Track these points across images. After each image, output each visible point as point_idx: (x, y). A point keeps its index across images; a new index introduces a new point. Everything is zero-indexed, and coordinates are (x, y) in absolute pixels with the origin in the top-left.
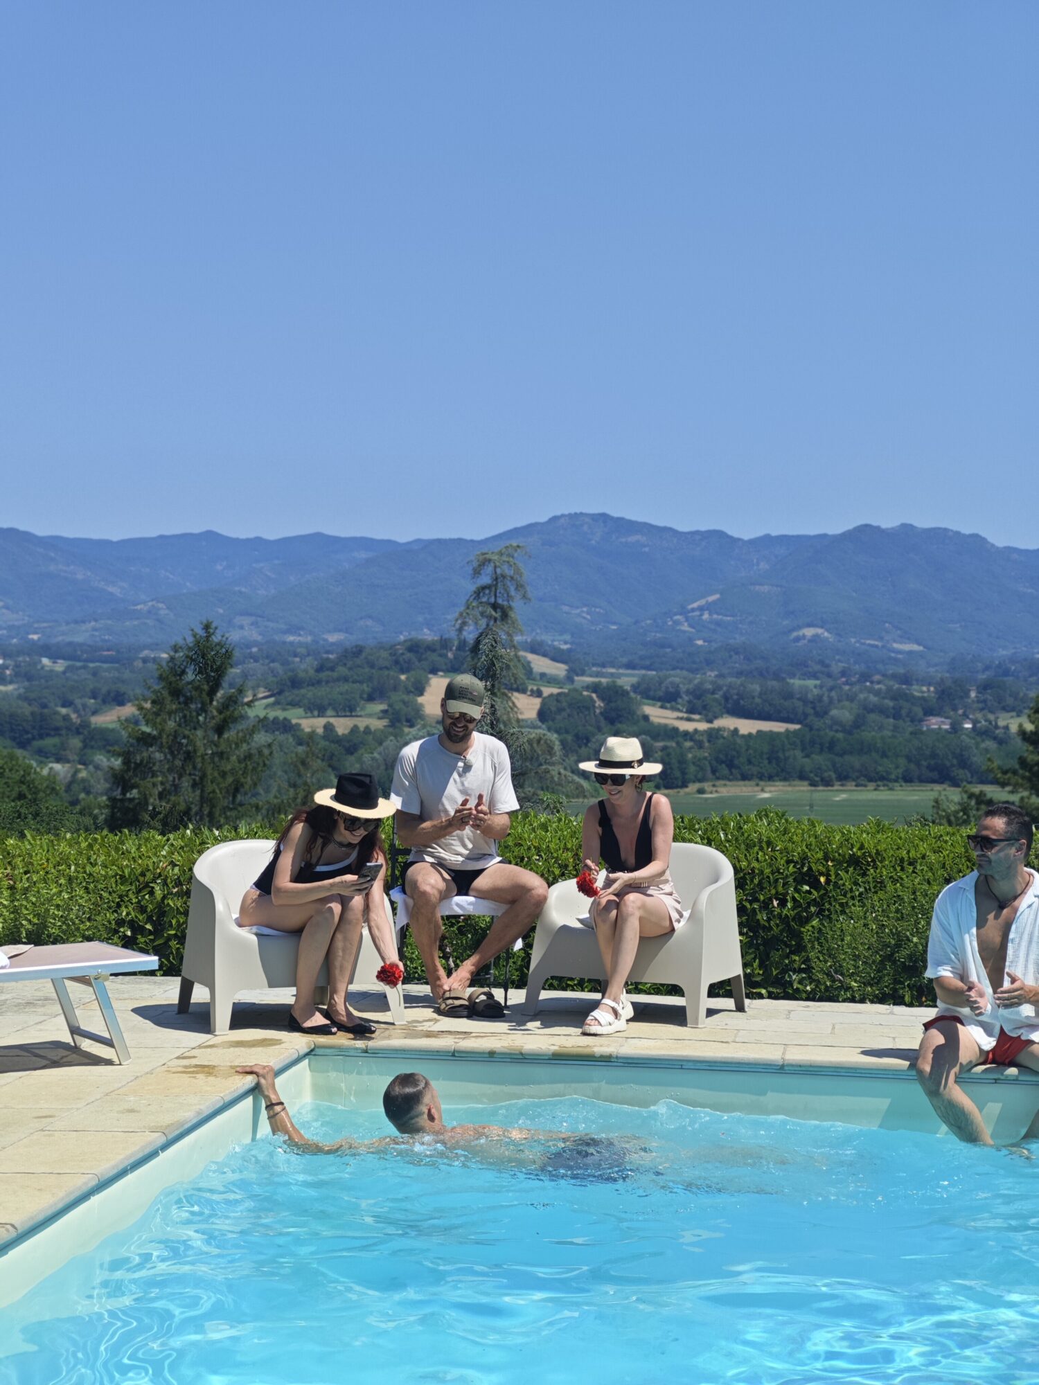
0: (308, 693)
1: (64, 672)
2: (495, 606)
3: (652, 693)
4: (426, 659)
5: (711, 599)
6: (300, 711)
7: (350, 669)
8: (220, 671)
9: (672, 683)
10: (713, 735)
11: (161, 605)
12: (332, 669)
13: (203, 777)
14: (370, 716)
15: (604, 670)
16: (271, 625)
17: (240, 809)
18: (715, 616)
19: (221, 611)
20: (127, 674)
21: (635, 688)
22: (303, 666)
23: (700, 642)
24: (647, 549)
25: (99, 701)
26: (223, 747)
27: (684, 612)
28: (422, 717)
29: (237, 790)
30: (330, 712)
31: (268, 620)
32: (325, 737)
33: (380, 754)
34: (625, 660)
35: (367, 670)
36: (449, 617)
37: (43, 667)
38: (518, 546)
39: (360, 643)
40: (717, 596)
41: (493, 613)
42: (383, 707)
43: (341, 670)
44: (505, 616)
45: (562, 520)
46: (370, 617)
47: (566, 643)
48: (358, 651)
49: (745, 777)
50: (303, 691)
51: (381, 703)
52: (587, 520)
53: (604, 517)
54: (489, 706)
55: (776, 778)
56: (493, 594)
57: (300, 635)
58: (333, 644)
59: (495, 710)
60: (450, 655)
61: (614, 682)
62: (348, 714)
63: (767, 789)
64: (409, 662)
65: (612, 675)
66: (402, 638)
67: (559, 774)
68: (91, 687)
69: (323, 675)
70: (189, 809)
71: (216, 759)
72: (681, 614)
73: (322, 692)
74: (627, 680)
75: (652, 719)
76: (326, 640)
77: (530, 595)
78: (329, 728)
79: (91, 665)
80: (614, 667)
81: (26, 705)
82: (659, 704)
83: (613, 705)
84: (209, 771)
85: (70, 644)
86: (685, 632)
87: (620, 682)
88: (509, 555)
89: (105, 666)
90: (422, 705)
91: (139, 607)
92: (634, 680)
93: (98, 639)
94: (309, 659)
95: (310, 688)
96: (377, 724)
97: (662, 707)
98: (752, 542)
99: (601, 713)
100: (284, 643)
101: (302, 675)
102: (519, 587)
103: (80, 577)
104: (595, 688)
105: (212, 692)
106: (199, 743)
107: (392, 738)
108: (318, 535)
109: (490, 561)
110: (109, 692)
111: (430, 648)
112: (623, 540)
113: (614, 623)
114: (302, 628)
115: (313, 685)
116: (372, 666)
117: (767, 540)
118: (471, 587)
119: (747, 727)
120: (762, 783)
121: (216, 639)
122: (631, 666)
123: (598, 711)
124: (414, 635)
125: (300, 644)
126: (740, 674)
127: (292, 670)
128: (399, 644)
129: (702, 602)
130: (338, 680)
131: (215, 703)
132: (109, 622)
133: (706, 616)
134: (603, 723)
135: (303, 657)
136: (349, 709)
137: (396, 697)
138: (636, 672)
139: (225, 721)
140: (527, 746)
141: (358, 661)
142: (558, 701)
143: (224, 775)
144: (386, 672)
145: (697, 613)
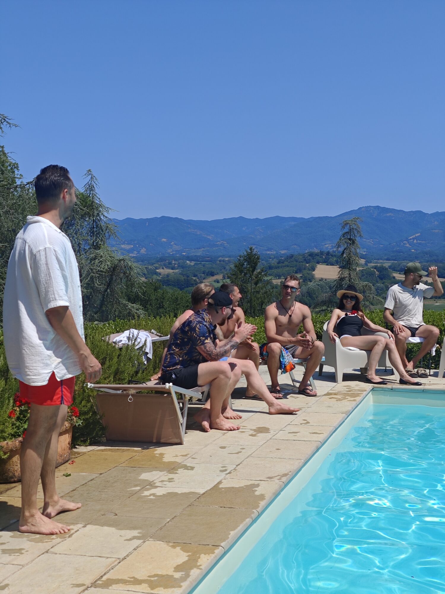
0: (275, 271)
1: (194, 265)
2: (350, 239)
3: (396, 269)
4: (315, 259)
5: (417, 235)
6: (272, 277)
7: (289, 262)
8: (256, 264)
11: (225, 242)
12: (283, 263)
15: (378, 261)
16: (262, 248)
18: (418, 241)
19: (245, 244)
20: (214, 266)
21: (390, 267)
22: (273, 262)
23: (413, 251)
24: (394, 218)
25: (205, 275)
26: (257, 289)
27: (407, 240)
28: (314, 279)
31: (261, 246)
34: (386, 257)
35: (295, 263)
36: (323, 244)
37: (187, 264)
39: (293, 254)
40: (419, 234)
41: (350, 242)
42: (301, 275)
43: (286, 263)
44: (354, 242)
45: (363, 209)
46: (296, 245)
47: (364, 252)
48: (292, 256)
50: (273, 270)
52: (372, 208)
53: (378, 207)
56: (349, 235)
57: (272, 251)
58: (283, 254)
60: (324, 257)
61: (382, 265)
63: (438, 302)
64: (309, 260)
65: (381, 263)
66: (307, 251)
68: (203, 270)
69: (280, 265)
71: (255, 294)
72: (406, 241)
73: (280, 271)
74: (387, 264)
75: (396, 278)
76: (280, 253)
79: (203, 263)
80: (382, 260)
81: (182, 276)
82: (399, 272)
83: (382, 273)
85: (196, 256)
86: (408, 247)
87: (384, 265)
88: (355, 221)
89: (207, 263)
90: (314, 274)
91: (218, 243)
92: (390, 264)
93: (204, 254)
94: (275, 260)
97: (399, 274)
98: (431, 214)
99: (378, 276)
100: (266, 254)
101: (273, 265)
102: (358, 232)
103: (198, 233)
104: (375, 268)
105: (253, 271)
109: (348, 223)
110: (209, 272)
111: (317, 255)
112: (385, 215)
113: (382, 245)
114: (272, 249)
115: (276, 268)
116: (297, 262)
117: (437, 214)
121: (254, 253)
122: (388, 259)
124: (311, 250)
125: (272, 254)
126: (427, 261)
127: (269, 263)
128: (306, 253)
129: (414, 236)
130: (285, 266)
131: (254, 275)
132: (208, 248)
133: (415, 241)
134: (378, 279)
135: (273, 259)
137: (305, 272)
138: (390, 261)
139: (258, 281)
141: (292, 260)
142: (362, 272)
144: (302, 263)
145: (412, 240)
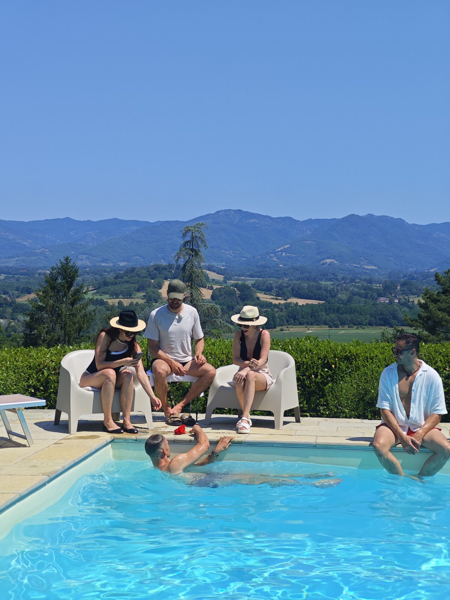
0: (111, 288)
1: (4, 279)
2: (192, 250)
3: (260, 288)
4: (163, 273)
5: (286, 247)
6: (108, 296)
7: (130, 277)
8: (73, 279)
9: (269, 283)
10: (287, 306)
11: (46, 250)
12: (122, 278)
13: (66, 324)
14: (138, 298)
15: (240, 278)
16: (95, 258)
17: (81, 338)
18: (288, 254)
19: (73, 252)
20: (32, 280)
21: (253, 285)
22: (109, 276)
23: (281, 266)
24: (258, 225)
25: (20, 292)
26: (74, 312)
27: (274, 253)
28: (161, 299)
29: (80, 330)
30: (120, 297)
31: (94, 257)
32: (118, 307)
33: (142, 314)
34: (249, 273)
35: (137, 278)
36: (172, 255)
38: (202, 224)
39: (134, 266)
40: (289, 246)
41: (192, 253)
42: (144, 294)
43: (126, 278)
44: (197, 254)
45: (221, 213)
46: (138, 255)
47: (223, 266)
48: (133, 270)
49: (301, 324)
50: (109, 287)
51: (143, 293)
52: (232, 212)
53: (240, 211)
54: (190, 293)
55: (315, 324)
56: (191, 244)
57: (107, 263)
58: (122, 267)
59: (193, 295)
60: (173, 271)
61: (244, 283)
62: (129, 297)
63: (310, 329)
64: (155, 274)
65: (243, 279)
66: (152, 264)
67: (220, 322)
68: (16, 286)
69: (118, 280)
70: (59, 338)
71: (71, 317)
72: (273, 254)
73: (117, 288)
74: (250, 282)
75: (260, 298)
76: (119, 265)
77: (207, 245)
78: (120, 303)
79: (16, 276)
80: (244, 276)
82: (264, 292)
83: (244, 293)
84: (68, 322)
85: (7, 267)
86: (275, 261)
87: (246, 283)
88: (198, 228)
89: (22, 276)
90: (161, 293)
91: (37, 251)
92: (253, 282)
93: (19, 265)
94: (112, 274)
95: (112, 286)
96: (141, 301)
97: (265, 294)
98: (303, 222)
99: (238, 296)
100: (101, 266)
101: (108, 280)
102: (203, 241)
103: (11, 238)
104: (236, 286)
105: (69, 288)
106: (63, 310)
107: (148, 307)
108: (115, 219)
109: (190, 230)
110: (24, 288)
111: (164, 268)
112: (248, 221)
113: (244, 257)
114: (109, 260)
115: (113, 285)
116: (139, 277)
117: (310, 221)
118: (182, 242)
119: (301, 302)
120: (308, 326)
121: (71, 264)
122: (251, 276)
123: (237, 296)
124: (157, 263)
125: (108, 267)
126: (298, 279)
127: (104, 278)
128: (151, 267)
129: (283, 248)
130: (124, 282)
131: (70, 292)
132: (24, 257)
133: (284, 254)
134: (239, 301)
135: (109, 273)
136: (129, 295)
137: (149, 290)
138: (254, 278)
139: (75, 300)
140: (206, 311)
141: (133, 274)
142: (220, 291)
143: (74, 323)
144: (145, 279)
145: (280, 253)
